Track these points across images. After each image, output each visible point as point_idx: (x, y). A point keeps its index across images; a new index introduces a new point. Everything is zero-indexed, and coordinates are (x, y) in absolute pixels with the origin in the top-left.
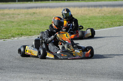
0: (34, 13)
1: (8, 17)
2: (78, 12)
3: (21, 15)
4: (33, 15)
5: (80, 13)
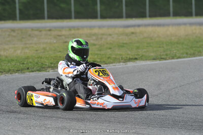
0: (133, 33)
1: (94, 38)
2: (194, 31)
4: (130, 35)
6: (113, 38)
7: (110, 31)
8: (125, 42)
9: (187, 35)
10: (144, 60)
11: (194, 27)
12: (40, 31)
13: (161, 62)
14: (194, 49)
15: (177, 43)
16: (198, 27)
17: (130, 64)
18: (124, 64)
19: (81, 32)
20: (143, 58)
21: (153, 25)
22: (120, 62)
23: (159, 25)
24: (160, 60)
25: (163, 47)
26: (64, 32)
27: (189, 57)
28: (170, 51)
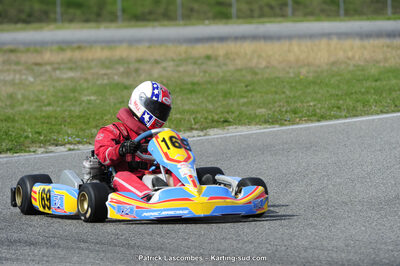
2: (350, 54)
3: (164, 65)
4: (202, 63)
5: (357, 57)
6: (164, 69)
9: (334, 63)
10: (245, 124)
11: (347, 43)
13: (284, 128)
14: (354, 96)
15: (314, 83)
16: (357, 42)
18: (201, 133)
19: (88, 54)
21: (255, 38)
22: (192, 129)
23: (267, 38)
24: (282, 125)
25: (284, 93)
26: (47, 56)
27: (346, 117)
28: (302, 102)
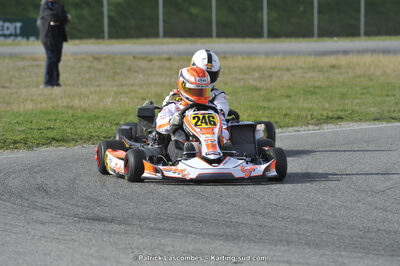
0: (333, 67)
1: (257, 75)
7: (289, 62)
8: (317, 84)
12: (151, 60)
17: (329, 129)
20: (353, 116)
